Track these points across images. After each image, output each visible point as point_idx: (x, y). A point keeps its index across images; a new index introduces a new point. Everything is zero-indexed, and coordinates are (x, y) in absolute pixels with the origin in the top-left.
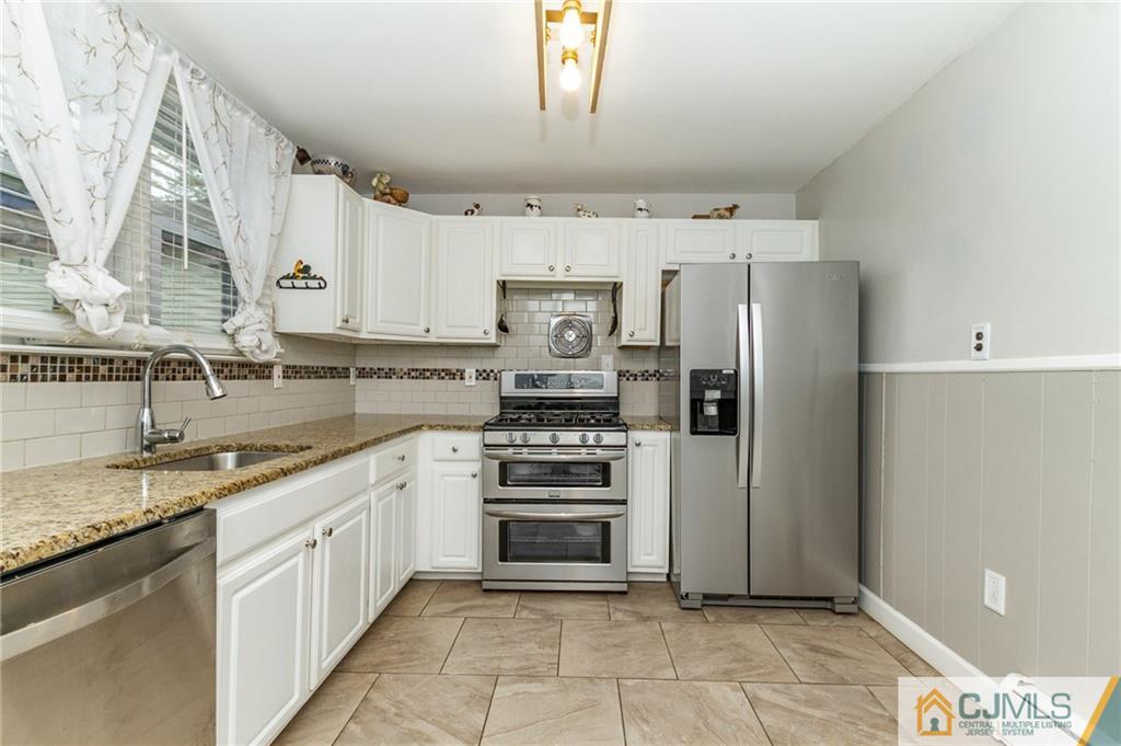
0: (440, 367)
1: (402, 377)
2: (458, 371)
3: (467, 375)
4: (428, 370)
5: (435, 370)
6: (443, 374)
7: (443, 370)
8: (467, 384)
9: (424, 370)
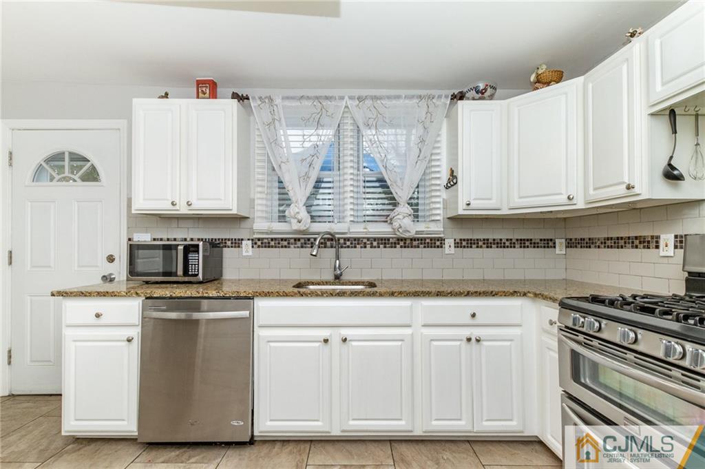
0: (632, 234)
1: (599, 247)
2: (652, 237)
3: (662, 244)
4: (622, 238)
5: (629, 238)
6: (637, 242)
7: (636, 238)
8: (662, 254)
9: (618, 238)
